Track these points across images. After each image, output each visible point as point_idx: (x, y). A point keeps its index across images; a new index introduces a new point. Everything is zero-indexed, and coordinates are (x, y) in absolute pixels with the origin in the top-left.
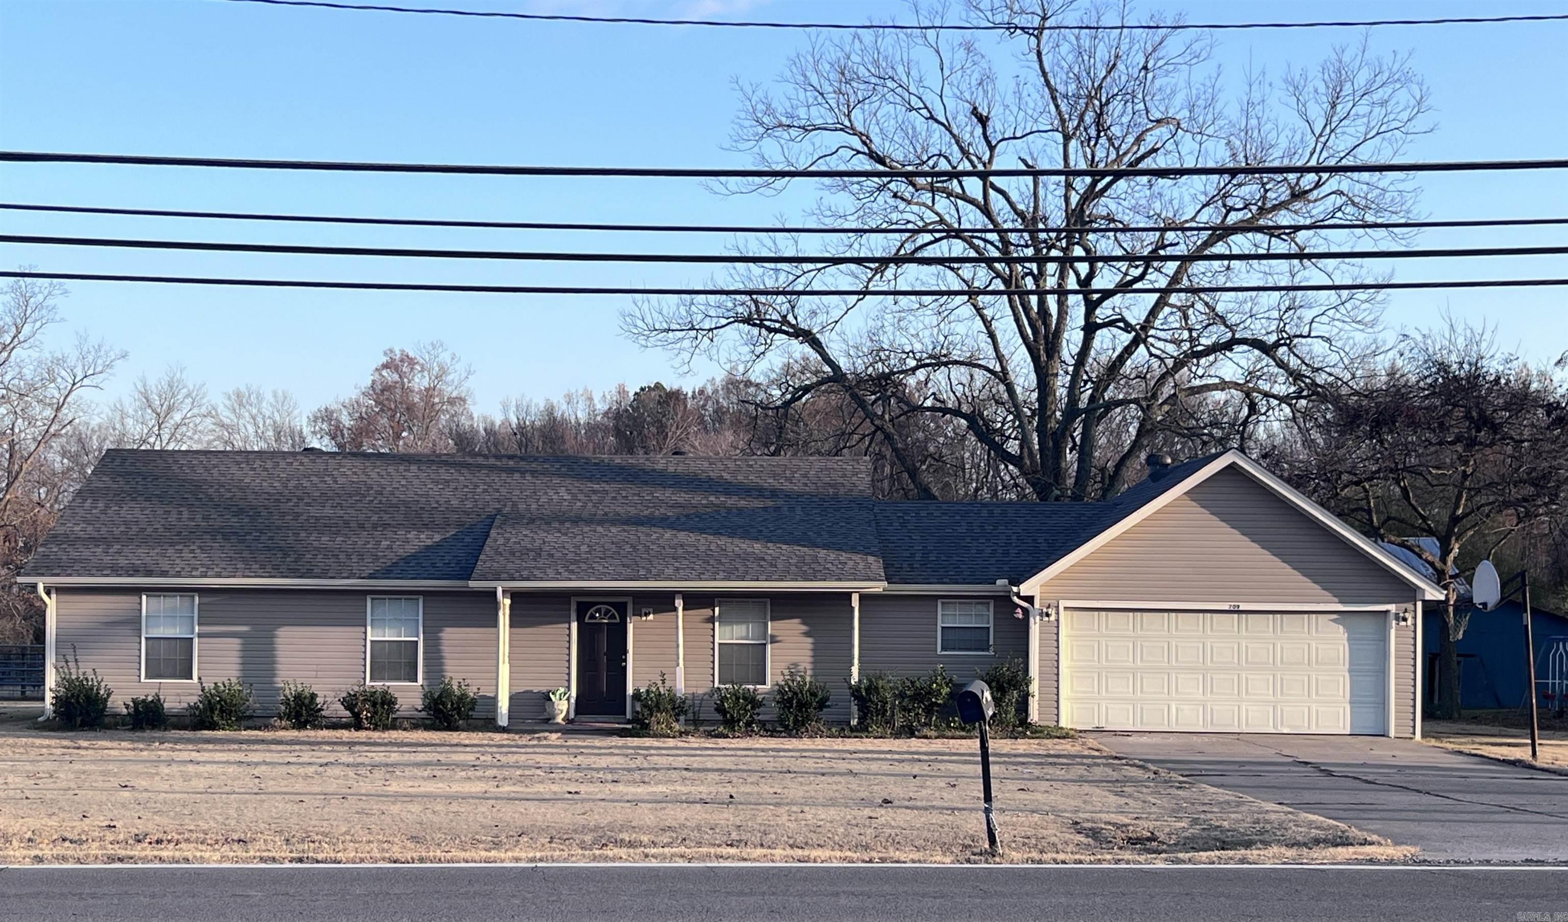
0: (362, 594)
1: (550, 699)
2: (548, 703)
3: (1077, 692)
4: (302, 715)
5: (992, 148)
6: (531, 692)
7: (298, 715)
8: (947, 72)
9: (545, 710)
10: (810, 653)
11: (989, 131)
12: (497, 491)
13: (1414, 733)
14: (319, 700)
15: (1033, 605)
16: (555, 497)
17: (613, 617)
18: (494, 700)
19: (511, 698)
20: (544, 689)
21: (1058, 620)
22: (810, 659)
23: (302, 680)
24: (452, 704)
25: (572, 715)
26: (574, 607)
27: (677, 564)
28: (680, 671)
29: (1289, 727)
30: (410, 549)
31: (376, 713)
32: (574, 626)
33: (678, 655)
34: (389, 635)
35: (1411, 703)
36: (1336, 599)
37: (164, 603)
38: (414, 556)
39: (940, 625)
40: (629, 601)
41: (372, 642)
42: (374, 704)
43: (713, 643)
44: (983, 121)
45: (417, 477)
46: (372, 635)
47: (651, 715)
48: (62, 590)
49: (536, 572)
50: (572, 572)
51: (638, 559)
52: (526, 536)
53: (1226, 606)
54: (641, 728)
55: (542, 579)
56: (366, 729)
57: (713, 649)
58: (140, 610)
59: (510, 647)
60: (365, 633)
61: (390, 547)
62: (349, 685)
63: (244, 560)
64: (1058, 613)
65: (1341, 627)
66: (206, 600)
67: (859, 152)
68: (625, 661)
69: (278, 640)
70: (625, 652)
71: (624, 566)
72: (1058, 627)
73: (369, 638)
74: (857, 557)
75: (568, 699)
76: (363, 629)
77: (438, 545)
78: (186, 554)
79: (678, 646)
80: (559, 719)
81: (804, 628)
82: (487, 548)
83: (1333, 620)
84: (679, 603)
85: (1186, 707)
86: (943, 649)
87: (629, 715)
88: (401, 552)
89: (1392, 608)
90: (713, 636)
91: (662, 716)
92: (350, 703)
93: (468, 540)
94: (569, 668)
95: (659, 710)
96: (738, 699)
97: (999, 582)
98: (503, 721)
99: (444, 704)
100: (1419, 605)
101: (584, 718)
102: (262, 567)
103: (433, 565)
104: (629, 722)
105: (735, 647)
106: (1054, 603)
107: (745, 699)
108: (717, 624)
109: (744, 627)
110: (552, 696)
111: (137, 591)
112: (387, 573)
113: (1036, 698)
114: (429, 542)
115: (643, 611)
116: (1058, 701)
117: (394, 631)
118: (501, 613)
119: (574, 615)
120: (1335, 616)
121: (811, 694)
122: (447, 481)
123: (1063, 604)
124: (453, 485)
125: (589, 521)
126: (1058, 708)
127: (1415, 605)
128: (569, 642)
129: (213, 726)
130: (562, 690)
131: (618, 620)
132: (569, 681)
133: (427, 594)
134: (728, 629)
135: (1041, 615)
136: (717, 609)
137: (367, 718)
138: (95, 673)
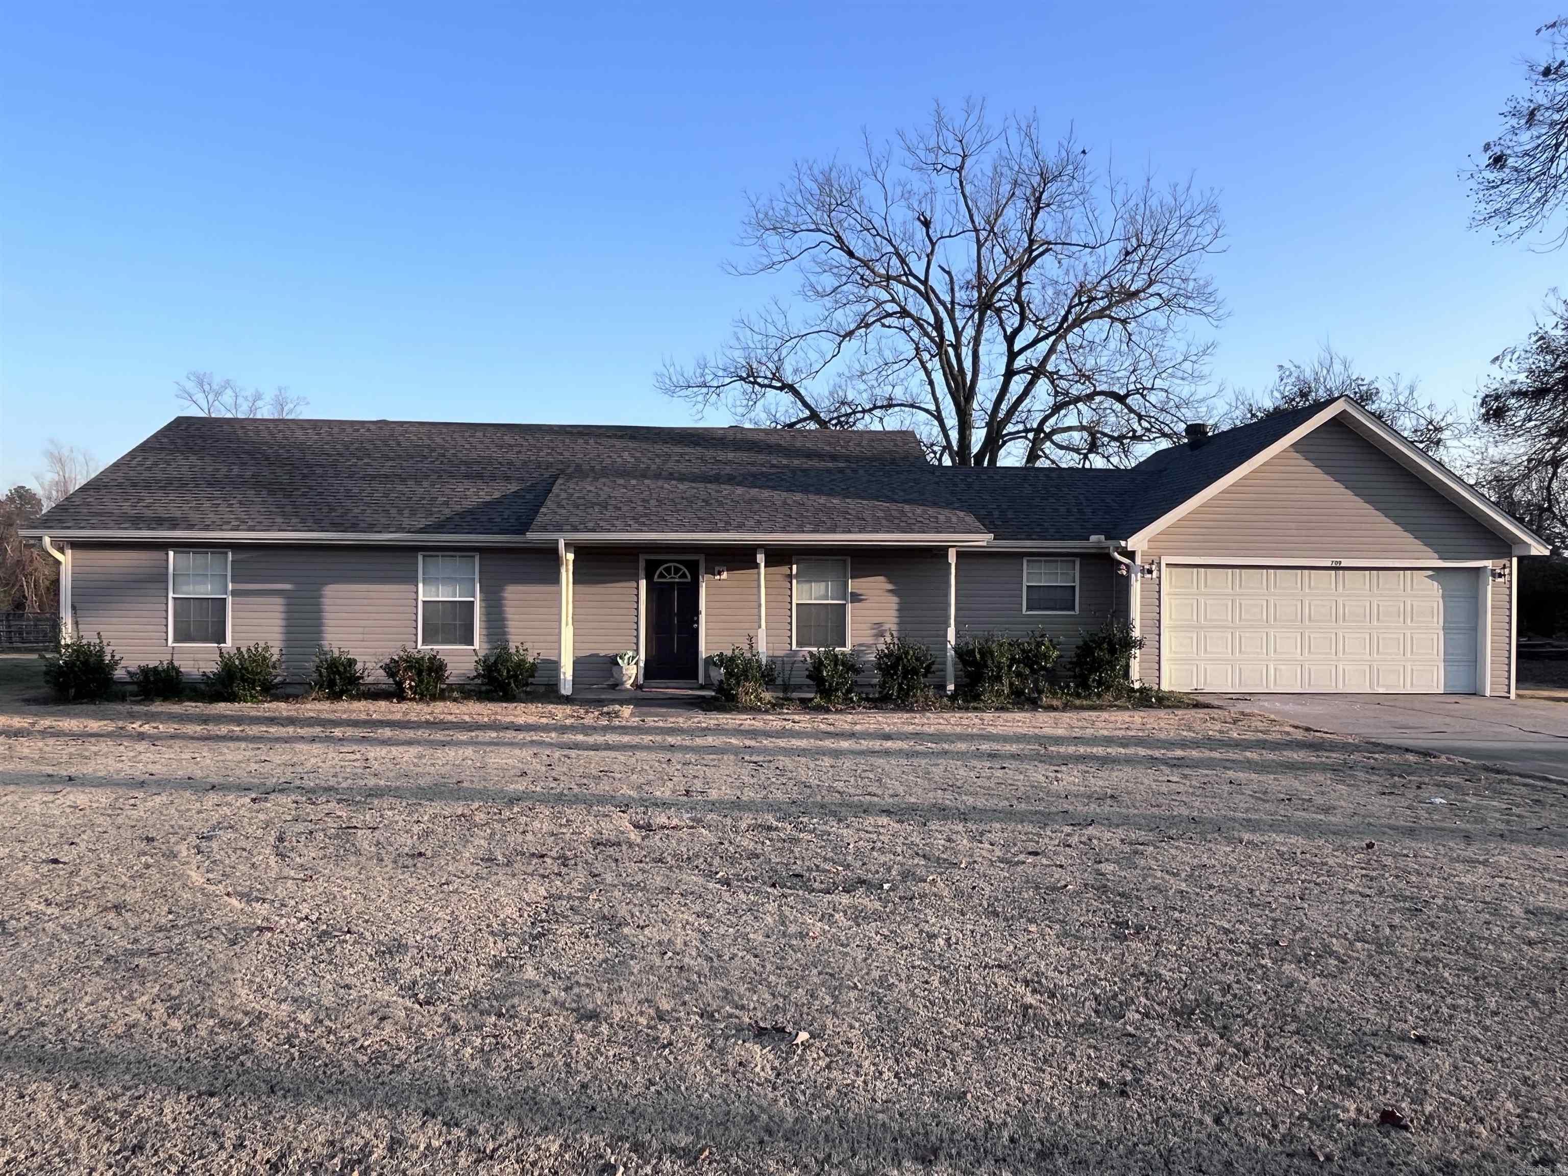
0: (414, 549)
1: (618, 664)
2: (615, 668)
3: (1175, 653)
4: (335, 685)
5: (933, 244)
6: (597, 655)
7: (331, 684)
8: (889, 203)
9: (612, 676)
10: (895, 613)
11: (931, 232)
12: (561, 454)
13: (1509, 692)
14: (359, 666)
15: (1133, 560)
16: (619, 460)
17: (684, 576)
18: (555, 665)
19: (575, 663)
20: (611, 653)
21: (1159, 578)
22: (896, 620)
23: (340, 644)
24: (508, 671)
25: (641, 680)
26: (642, 565)
27: (757, 517)
28: (762, 633)
29: (1383, 686)
30: (467, 504)
31: (421, 681)
32: (643, 583)
33: (760, 616)
34: (444, 594)
35: (1506, 661)
36: (1436, 555)
37: (191, 559)
38: (470, 512)
39: (1025, 583)
40: (701, 558)
41: (424, 602)
42: (419, 673)
43: (791, 603)
44: (926, 224)
45: (482, 442)
46: (423, 593)
47: (738, 684)
48: (76, 545)
49: (602, 523)
50: (644, 524)
51: (713, 512)
52: (590, 491)
53: (1328, 563)
54: (727, 700)
55: (609, 531)
56: (411, 700)
57: (791, 610)
58: (167, 568)
59: (574, 607)
60: (417, 592)
61: (446, 503)
62: (391, 650)
63: (284, 514)
64: (1159, 570)
65: (1436, 584)
66: (243, 556)
67: (834, 247)
68: (697, 622)
69: (325, 601)
70: (697, 612)
71: (699, 518)
72: (1159, 584)
73: (421, 598)
74: (947, 512)
75: (637, 664)
76: (413, 587)
77: (498, 502)
78: (223, 508)
79: (760, 605)
80: (628, 685)
81: (890, 587)
82: (548, 503)
83: (1429, 577)
84: (761, 558)
85: (1283, 667)
86: (1028, 609)
87: (701, 680)
88: (458, 508)
89: (1488, 564)
90: (791, 596)
91: (750, 686)
92: (391, 669)
93: (528, 496)
94: (637, 630)
95: (747, 679)
96: (836, 665)
97: (1093, 538)
98: (566, 689)
99: (499, 671)
100: (1515, 560)
101: (654, 683)
102: (303, 521)
103: (490, 520)
104: (702, 687)
105: (813, 608)
106: (1156, 561)
107: (843, 664)
108: (794, 582)
109: (823, 585)
110: (620, 661)
111: (163, 546)
112: (439, 528)
113: (1138, 660)
114: (488, 499)
115: (717, 569)
116: (1159, 663)
117: (449, 589)
118: (563, 570)
119: (642, 573)
120: (1430, 573)
121: (917, 659)
122: (510, 446)
123: (1165, 560)
124: (516, 449)
125: (657, 476)
126: (1159, 670)
127: (1511, 561)
128: (637, 602)
129: (232, 698)
130: (630, 654)
131: (689, 579)
132: (637, 644)
133: (484, 551)
134: (806, 586)
135: (1142, 571)
136: (794, 567)
137: (411, 687)
138: (100, 638)
